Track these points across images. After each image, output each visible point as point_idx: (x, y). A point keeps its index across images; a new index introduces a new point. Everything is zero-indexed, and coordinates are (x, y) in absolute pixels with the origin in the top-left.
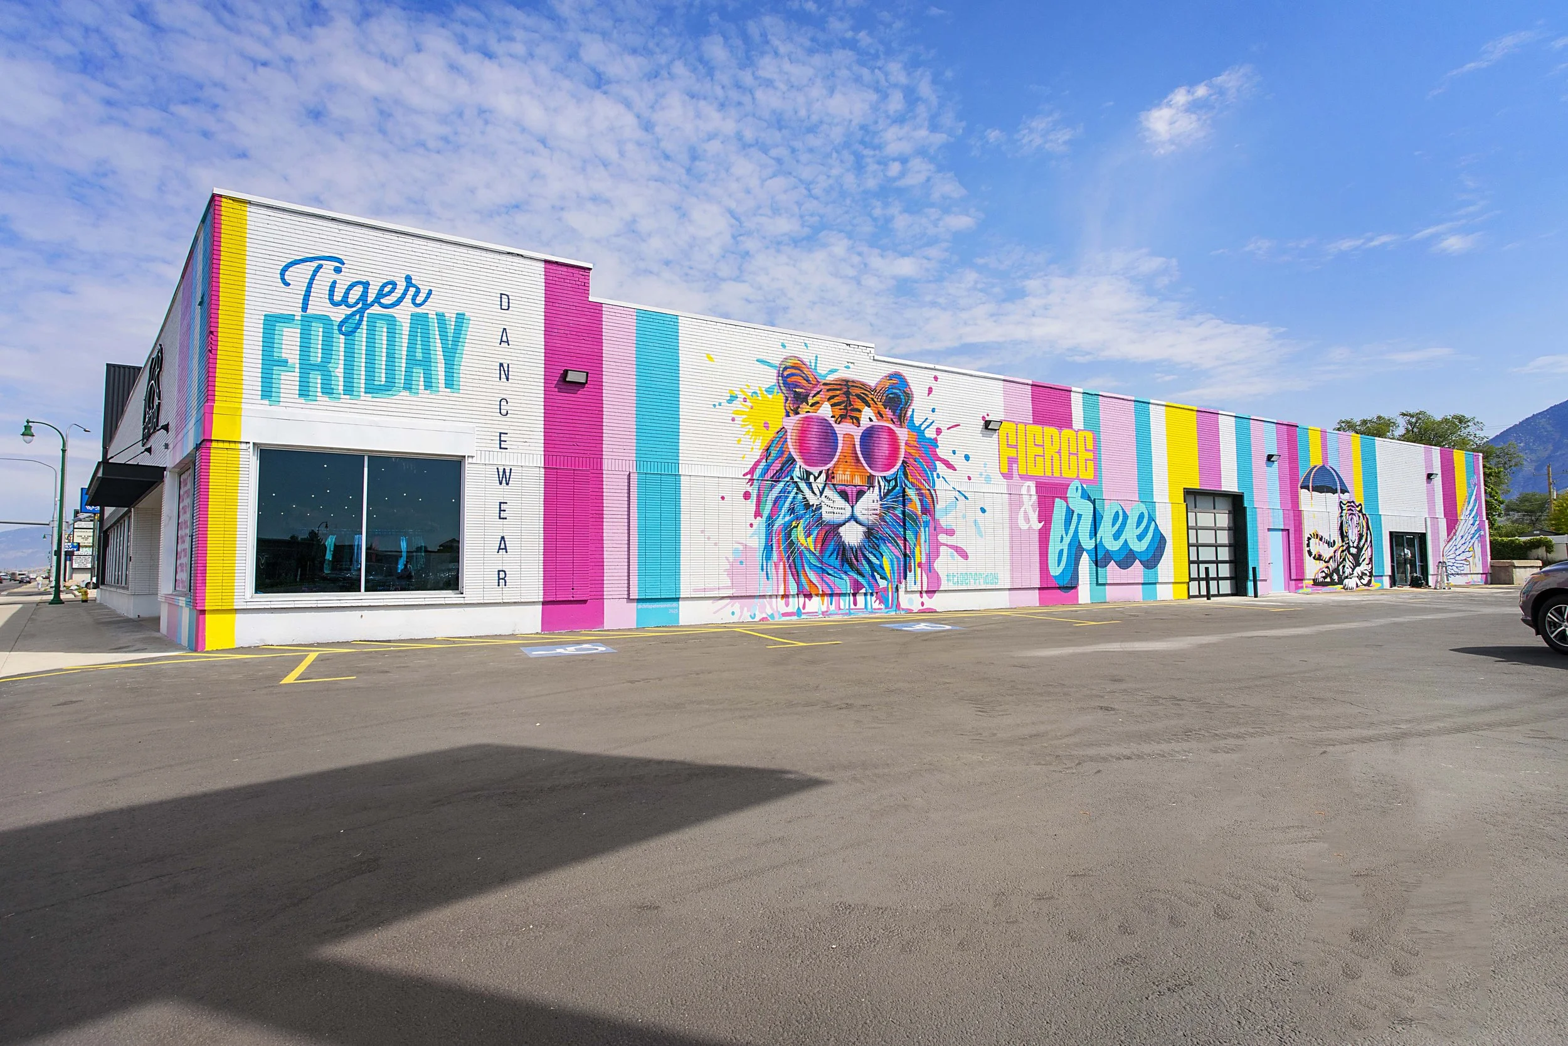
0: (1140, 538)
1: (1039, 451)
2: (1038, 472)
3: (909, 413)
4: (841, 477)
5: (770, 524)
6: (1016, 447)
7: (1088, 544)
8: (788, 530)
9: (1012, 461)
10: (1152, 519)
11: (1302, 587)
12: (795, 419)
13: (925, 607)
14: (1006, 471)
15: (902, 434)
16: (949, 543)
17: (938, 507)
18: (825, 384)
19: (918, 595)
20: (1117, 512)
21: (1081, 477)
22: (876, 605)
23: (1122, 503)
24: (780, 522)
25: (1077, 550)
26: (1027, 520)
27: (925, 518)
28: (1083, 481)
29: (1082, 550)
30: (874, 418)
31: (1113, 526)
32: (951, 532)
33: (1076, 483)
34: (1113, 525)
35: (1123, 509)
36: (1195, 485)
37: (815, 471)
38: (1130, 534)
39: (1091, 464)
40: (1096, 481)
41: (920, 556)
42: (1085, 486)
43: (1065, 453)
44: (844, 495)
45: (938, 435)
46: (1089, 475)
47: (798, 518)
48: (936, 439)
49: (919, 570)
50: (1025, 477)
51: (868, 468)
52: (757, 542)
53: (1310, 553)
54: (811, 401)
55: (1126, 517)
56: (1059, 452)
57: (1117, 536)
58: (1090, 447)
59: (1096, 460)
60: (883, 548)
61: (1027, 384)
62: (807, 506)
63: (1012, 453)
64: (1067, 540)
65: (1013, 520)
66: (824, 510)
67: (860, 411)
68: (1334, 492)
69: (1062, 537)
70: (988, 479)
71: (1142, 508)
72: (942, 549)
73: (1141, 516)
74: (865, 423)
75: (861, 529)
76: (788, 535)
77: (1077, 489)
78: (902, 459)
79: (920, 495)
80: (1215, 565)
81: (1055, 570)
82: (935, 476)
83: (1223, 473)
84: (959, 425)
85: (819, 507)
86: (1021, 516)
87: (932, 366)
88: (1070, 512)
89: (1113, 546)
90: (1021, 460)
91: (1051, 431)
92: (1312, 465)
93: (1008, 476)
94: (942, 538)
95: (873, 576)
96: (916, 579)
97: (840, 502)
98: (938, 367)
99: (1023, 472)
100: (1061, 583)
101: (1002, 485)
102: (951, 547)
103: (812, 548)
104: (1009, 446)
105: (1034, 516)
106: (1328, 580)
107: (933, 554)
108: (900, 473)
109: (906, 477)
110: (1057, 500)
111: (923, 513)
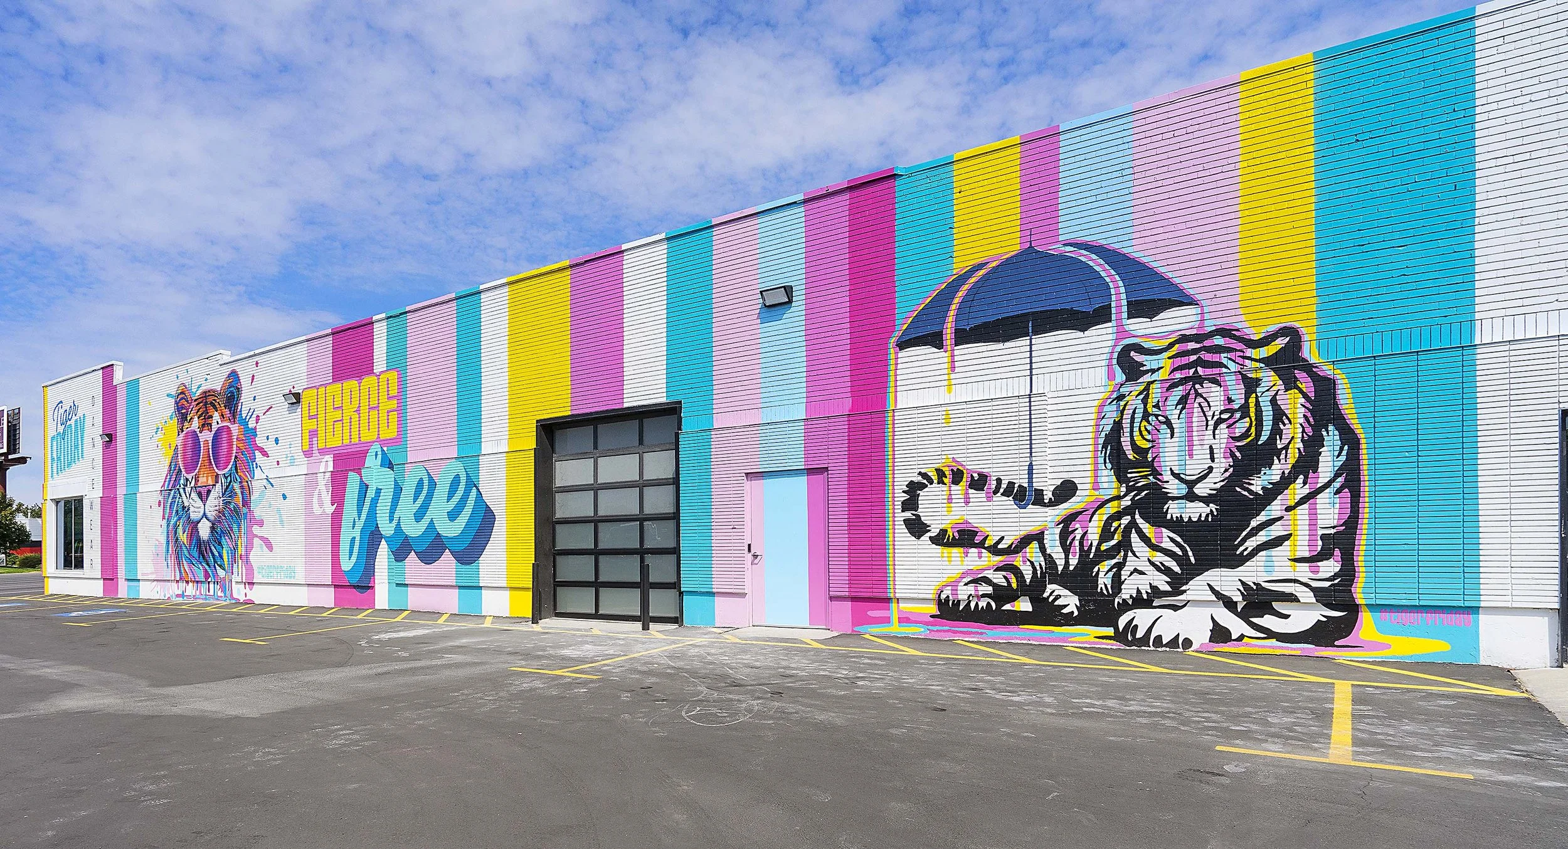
0: (453, 516)
1: (338, 415)
2: (335, 442)
3: (239, 407)
4: (202, 480)
5: (168, 525)
6: (316, 417)
7: (387, 529)
8: (176, 527)
9: (313, 434)
10: (472, 484)
11: (887, 620)
12: (182, 435)
13: (247, 598)
14: (306, 448)
15: (235, 429)
16: (260, 535)
17: (252, 498)
18: (196, 400)
19: (243, 585)
20: (421, 480)
21: (382, 437)
22: (220, 594)
23: (427, 465)
24: (172, 522)
25: (373, 538)
26: (321, 504)
27: (245, 510)
28: (383, 442)
29: (381, 536)
30: (219, 421)
31: (414, 502)
32: (261, 523)
33: (376, 447)
34: (415, 500)
35: (429, 475)
36: (562, 408)
37: (189, 477)
38: (439, 508)
39: (394, 416)
40: (398, 440)
41: (241, 550)
42: (385, 449)
43: (364, 409)
44: (200, 495)
45: (257, 423)
46: (391, 433)
47: (179, 519)
48: (255, 428)
49: (240, 561)
50: (323, 452)
51: (215, 468)
52: (163, 540)
53: (917, 528)
54: (189, 418)
55: (433, 484)
56: (358, 411)
57: (419, 516)
58: (394, 392)
59: (400, 410)
60: (223, 541)
61: (327, 335)
62: (184, 507)
63: (311, 424)
64: (360, 524)
65: (308, 505)
66: (192, 509)
67: (212, 417)
68: (1082, 321)
69: (354, 522)
70: (292, 462)
71: (458, 468)
72: (256, 541)
73: (456, 481)
74: (215, 427)
75: (210, 524)
76: (176, 532)
77: (376, 455)
78: (234, 455)
79: (242, 487)
80: (638, 557)
81: (347, 564)
82: (255, 466)
83: (628, 371)
84: (271, 408)
85: (189, 509)
86: (315, 500)
87: (252, 353)
88: (364, 488)
89: (413, 530)
90: (321, 433)
91: (352, 384)
92: (960, 265)
93: (308, 454)
94: (256, 530)
95: (215, 566)
96: (239, 573)
97: (199, 503)
98: (257, 352)
99: (321, 446)
100: (354, 581)
101: (302, 467)
102: (261, 538)
103: (185, 542)
104: (310, 417)
105: (327, 498)
106: (1024, 605)
107: (249, 547)
108: (233, 469)
109: (237, 472)
110: (351, 474)
111: (243, 506)
